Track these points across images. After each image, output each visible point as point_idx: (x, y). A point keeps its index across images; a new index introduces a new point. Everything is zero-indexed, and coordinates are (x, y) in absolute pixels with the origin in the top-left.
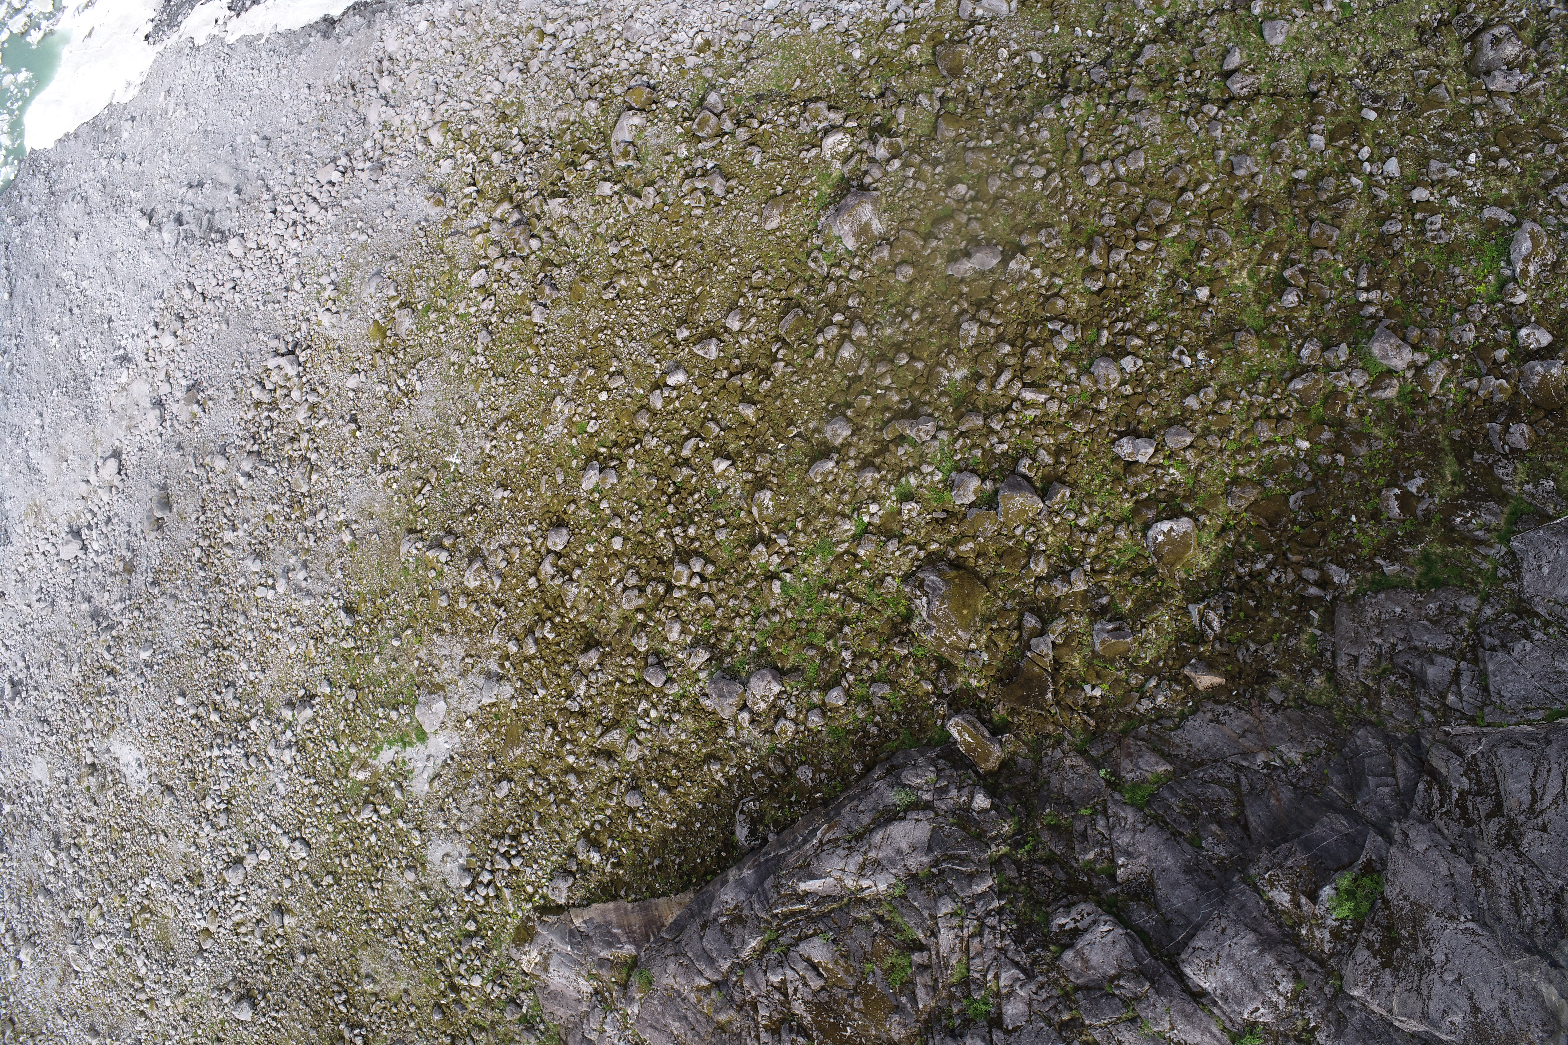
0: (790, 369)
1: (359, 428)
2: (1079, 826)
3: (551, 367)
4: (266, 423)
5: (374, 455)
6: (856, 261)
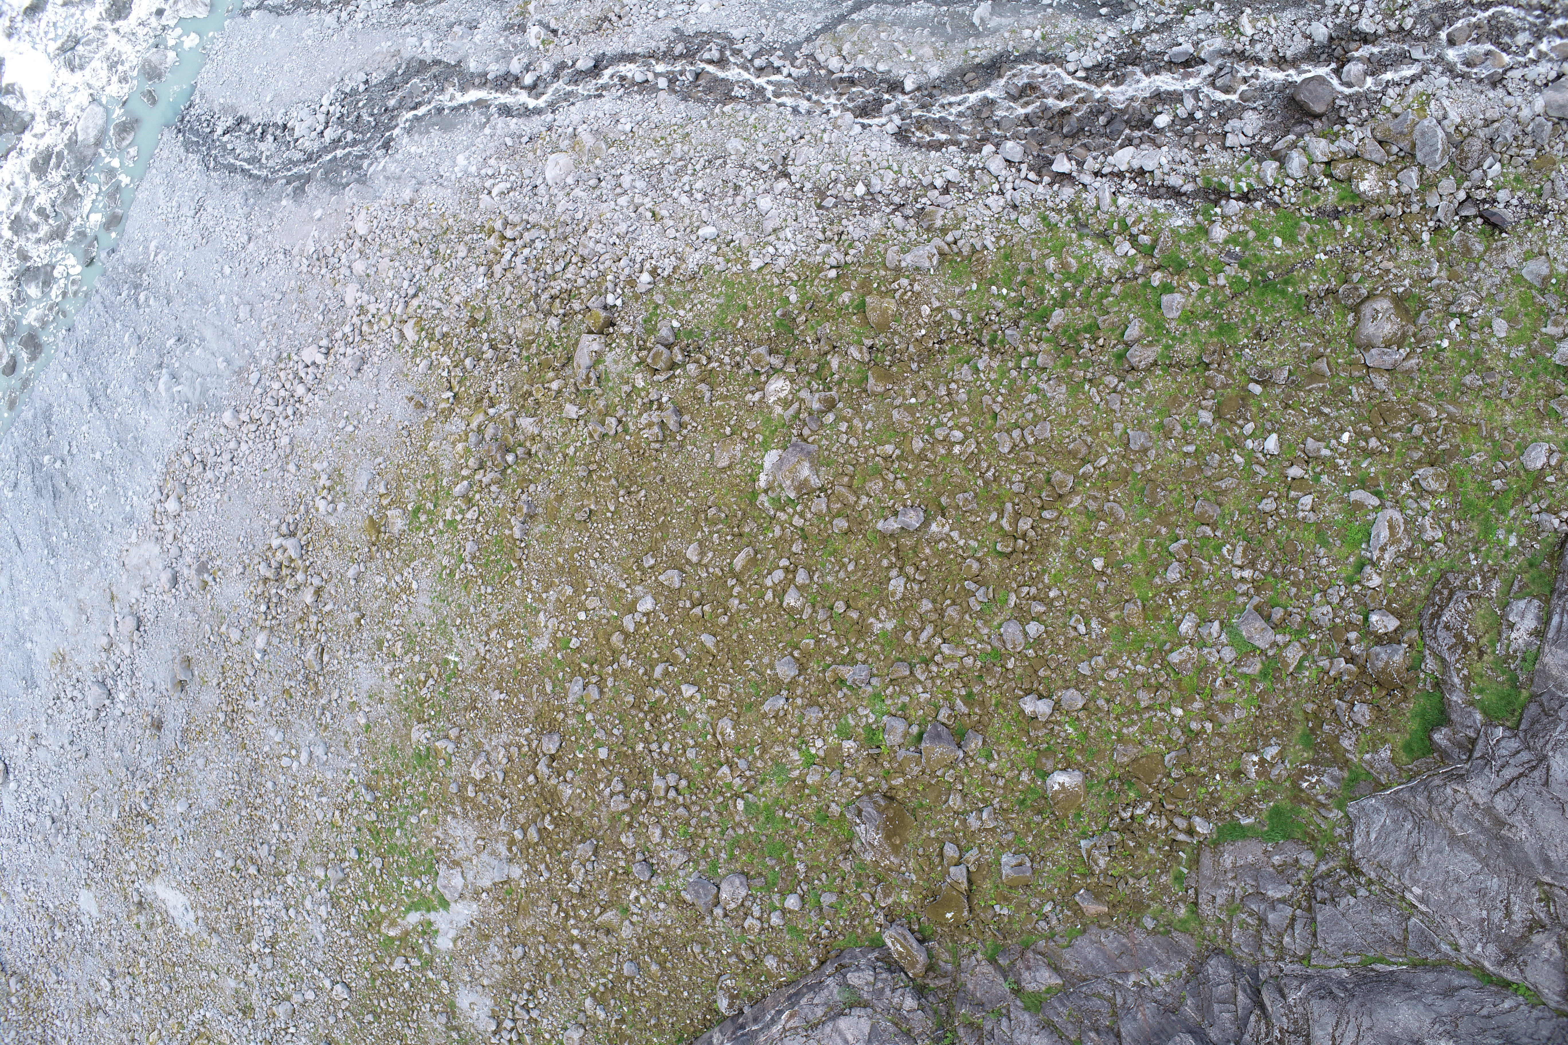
0: (743, 607)
1: (363, 616)
2: (988, 1026)
3: (534, 582)
4: (274, 600)
5: (379, 644)
6: (799, 508)
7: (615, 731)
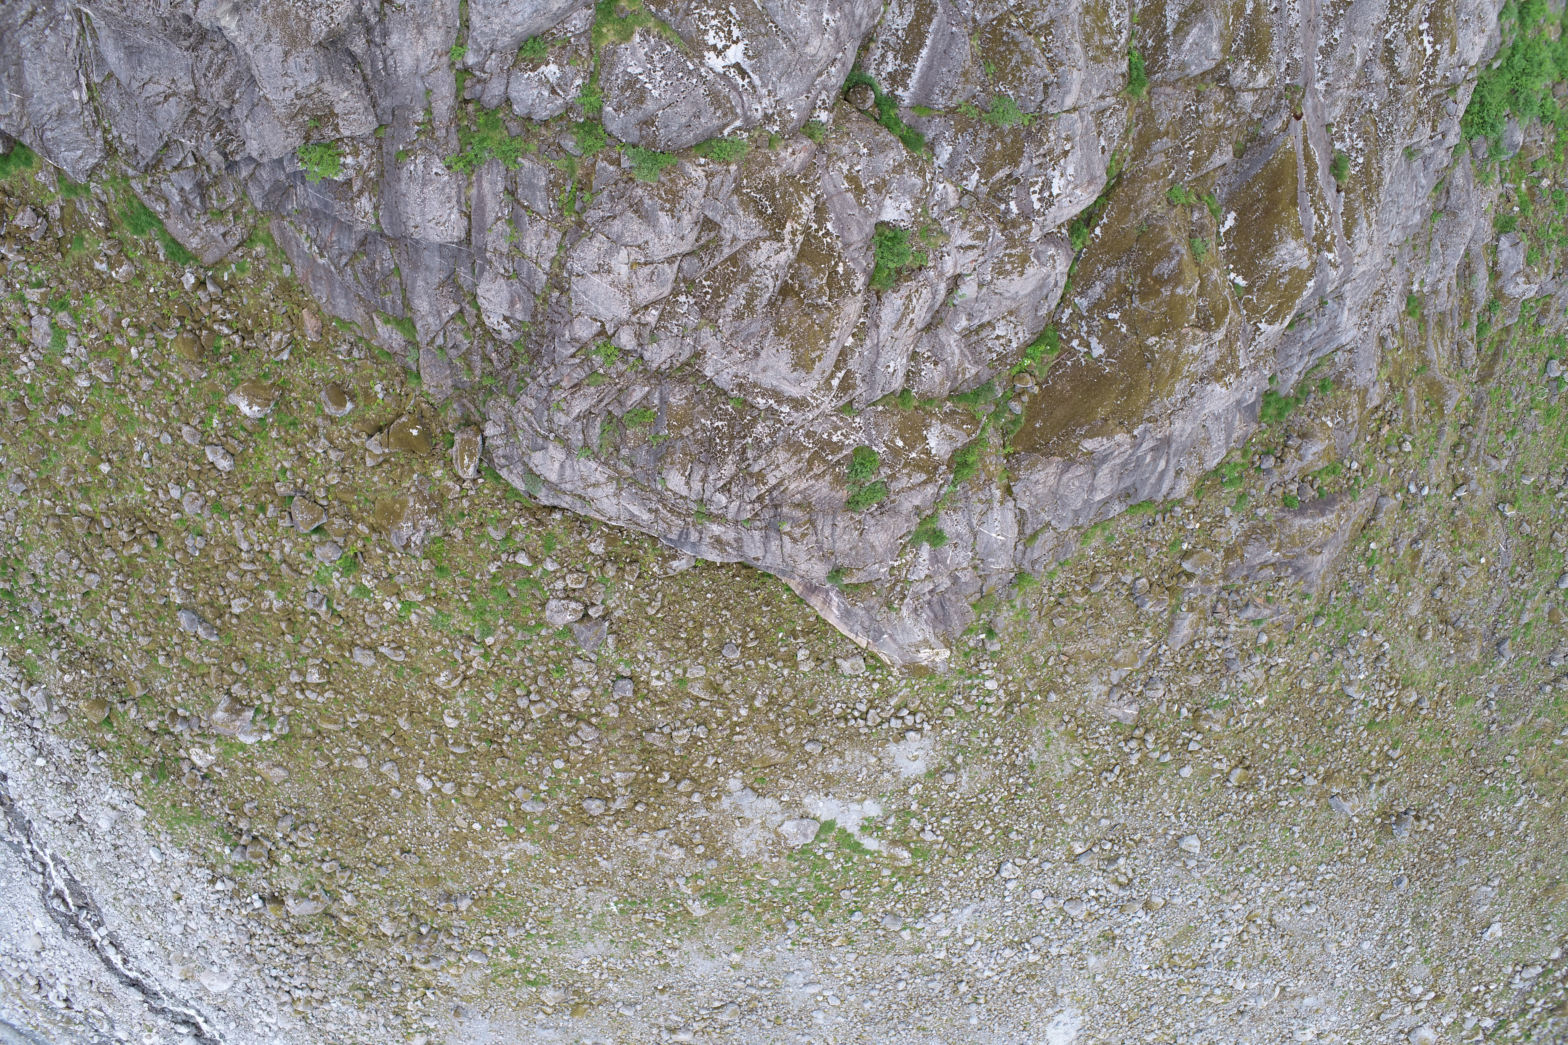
0: (356, 709)
2: (453, 352)
3: (491, 873)
6: (257, 703)
7: (534, 762)
